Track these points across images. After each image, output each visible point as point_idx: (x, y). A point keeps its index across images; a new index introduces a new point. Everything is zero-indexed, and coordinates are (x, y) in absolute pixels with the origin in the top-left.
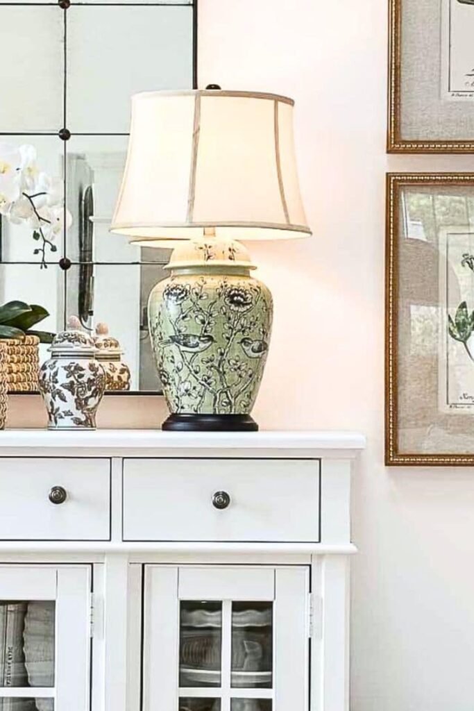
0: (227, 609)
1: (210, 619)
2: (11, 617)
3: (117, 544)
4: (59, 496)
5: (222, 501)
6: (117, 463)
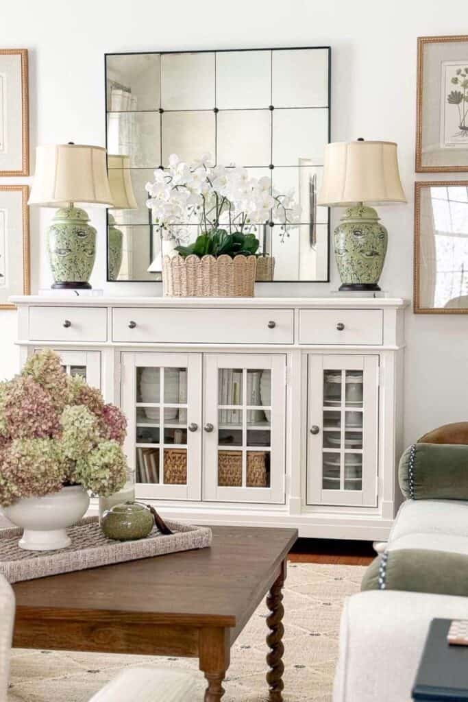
0: (344, 373)
1: (336, 380)
2: (255, 378)
3: (296, 346)
4: (272, 326)
5: (341, 328)
6: (296, 311)
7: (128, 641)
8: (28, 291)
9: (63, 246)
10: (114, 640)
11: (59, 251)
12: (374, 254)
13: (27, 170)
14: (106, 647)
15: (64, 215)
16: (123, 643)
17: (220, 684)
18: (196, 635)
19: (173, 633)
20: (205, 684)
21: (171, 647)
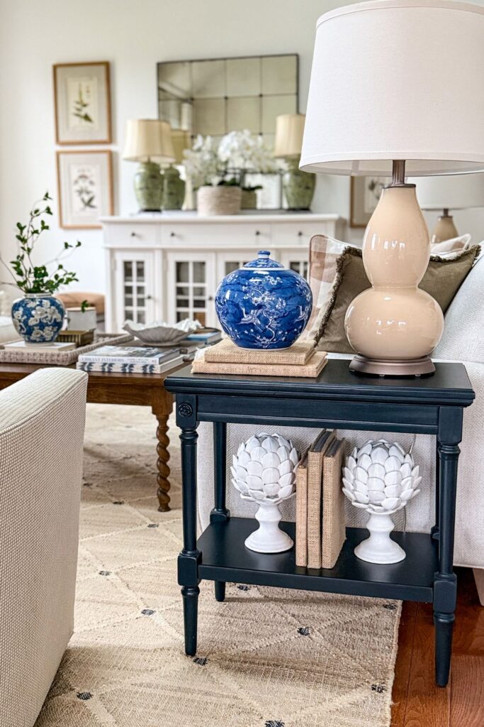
7: (107, 396)
8: (113, 213)
9: (143, 185)
10: (99, 396)
11: (141, 189)
12: (307, 188)
13: (111, 139)
14: (95, 400)
15: (143, 166)
16: (105, 397)
17: (165, 423)
18: (149, 393)
19: (135, 391)
20: (156, 424)
21: (133, 400)
